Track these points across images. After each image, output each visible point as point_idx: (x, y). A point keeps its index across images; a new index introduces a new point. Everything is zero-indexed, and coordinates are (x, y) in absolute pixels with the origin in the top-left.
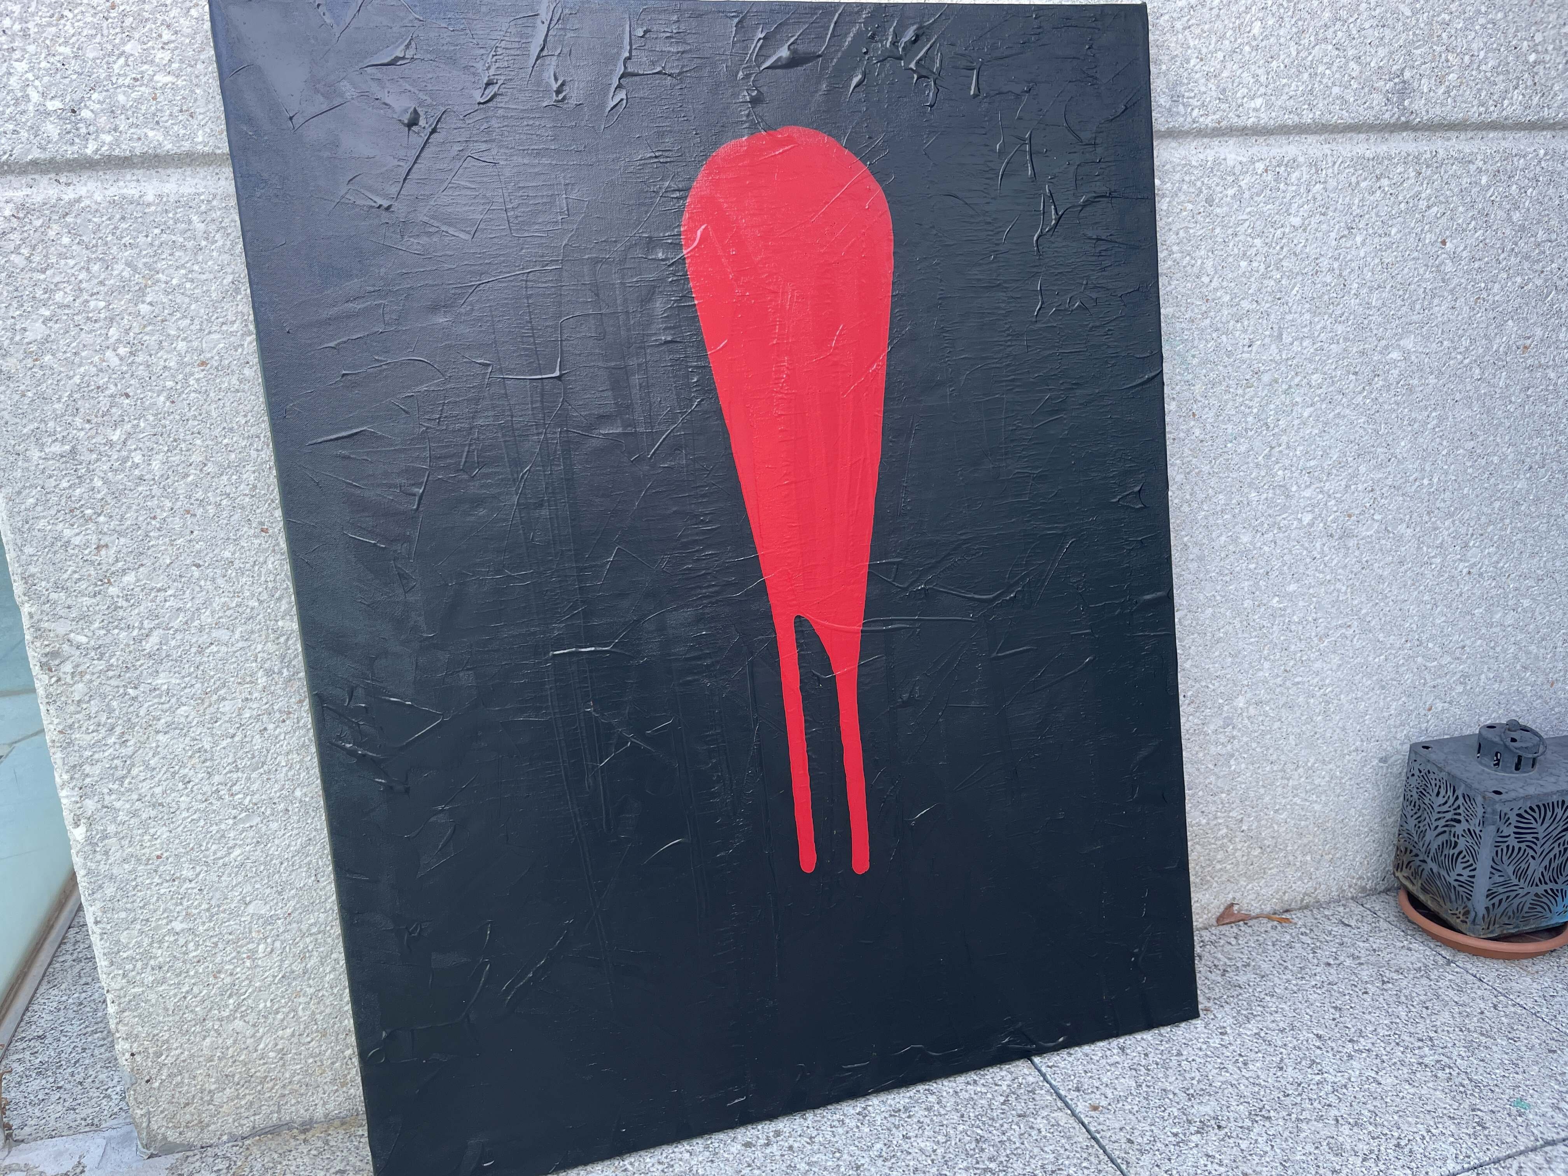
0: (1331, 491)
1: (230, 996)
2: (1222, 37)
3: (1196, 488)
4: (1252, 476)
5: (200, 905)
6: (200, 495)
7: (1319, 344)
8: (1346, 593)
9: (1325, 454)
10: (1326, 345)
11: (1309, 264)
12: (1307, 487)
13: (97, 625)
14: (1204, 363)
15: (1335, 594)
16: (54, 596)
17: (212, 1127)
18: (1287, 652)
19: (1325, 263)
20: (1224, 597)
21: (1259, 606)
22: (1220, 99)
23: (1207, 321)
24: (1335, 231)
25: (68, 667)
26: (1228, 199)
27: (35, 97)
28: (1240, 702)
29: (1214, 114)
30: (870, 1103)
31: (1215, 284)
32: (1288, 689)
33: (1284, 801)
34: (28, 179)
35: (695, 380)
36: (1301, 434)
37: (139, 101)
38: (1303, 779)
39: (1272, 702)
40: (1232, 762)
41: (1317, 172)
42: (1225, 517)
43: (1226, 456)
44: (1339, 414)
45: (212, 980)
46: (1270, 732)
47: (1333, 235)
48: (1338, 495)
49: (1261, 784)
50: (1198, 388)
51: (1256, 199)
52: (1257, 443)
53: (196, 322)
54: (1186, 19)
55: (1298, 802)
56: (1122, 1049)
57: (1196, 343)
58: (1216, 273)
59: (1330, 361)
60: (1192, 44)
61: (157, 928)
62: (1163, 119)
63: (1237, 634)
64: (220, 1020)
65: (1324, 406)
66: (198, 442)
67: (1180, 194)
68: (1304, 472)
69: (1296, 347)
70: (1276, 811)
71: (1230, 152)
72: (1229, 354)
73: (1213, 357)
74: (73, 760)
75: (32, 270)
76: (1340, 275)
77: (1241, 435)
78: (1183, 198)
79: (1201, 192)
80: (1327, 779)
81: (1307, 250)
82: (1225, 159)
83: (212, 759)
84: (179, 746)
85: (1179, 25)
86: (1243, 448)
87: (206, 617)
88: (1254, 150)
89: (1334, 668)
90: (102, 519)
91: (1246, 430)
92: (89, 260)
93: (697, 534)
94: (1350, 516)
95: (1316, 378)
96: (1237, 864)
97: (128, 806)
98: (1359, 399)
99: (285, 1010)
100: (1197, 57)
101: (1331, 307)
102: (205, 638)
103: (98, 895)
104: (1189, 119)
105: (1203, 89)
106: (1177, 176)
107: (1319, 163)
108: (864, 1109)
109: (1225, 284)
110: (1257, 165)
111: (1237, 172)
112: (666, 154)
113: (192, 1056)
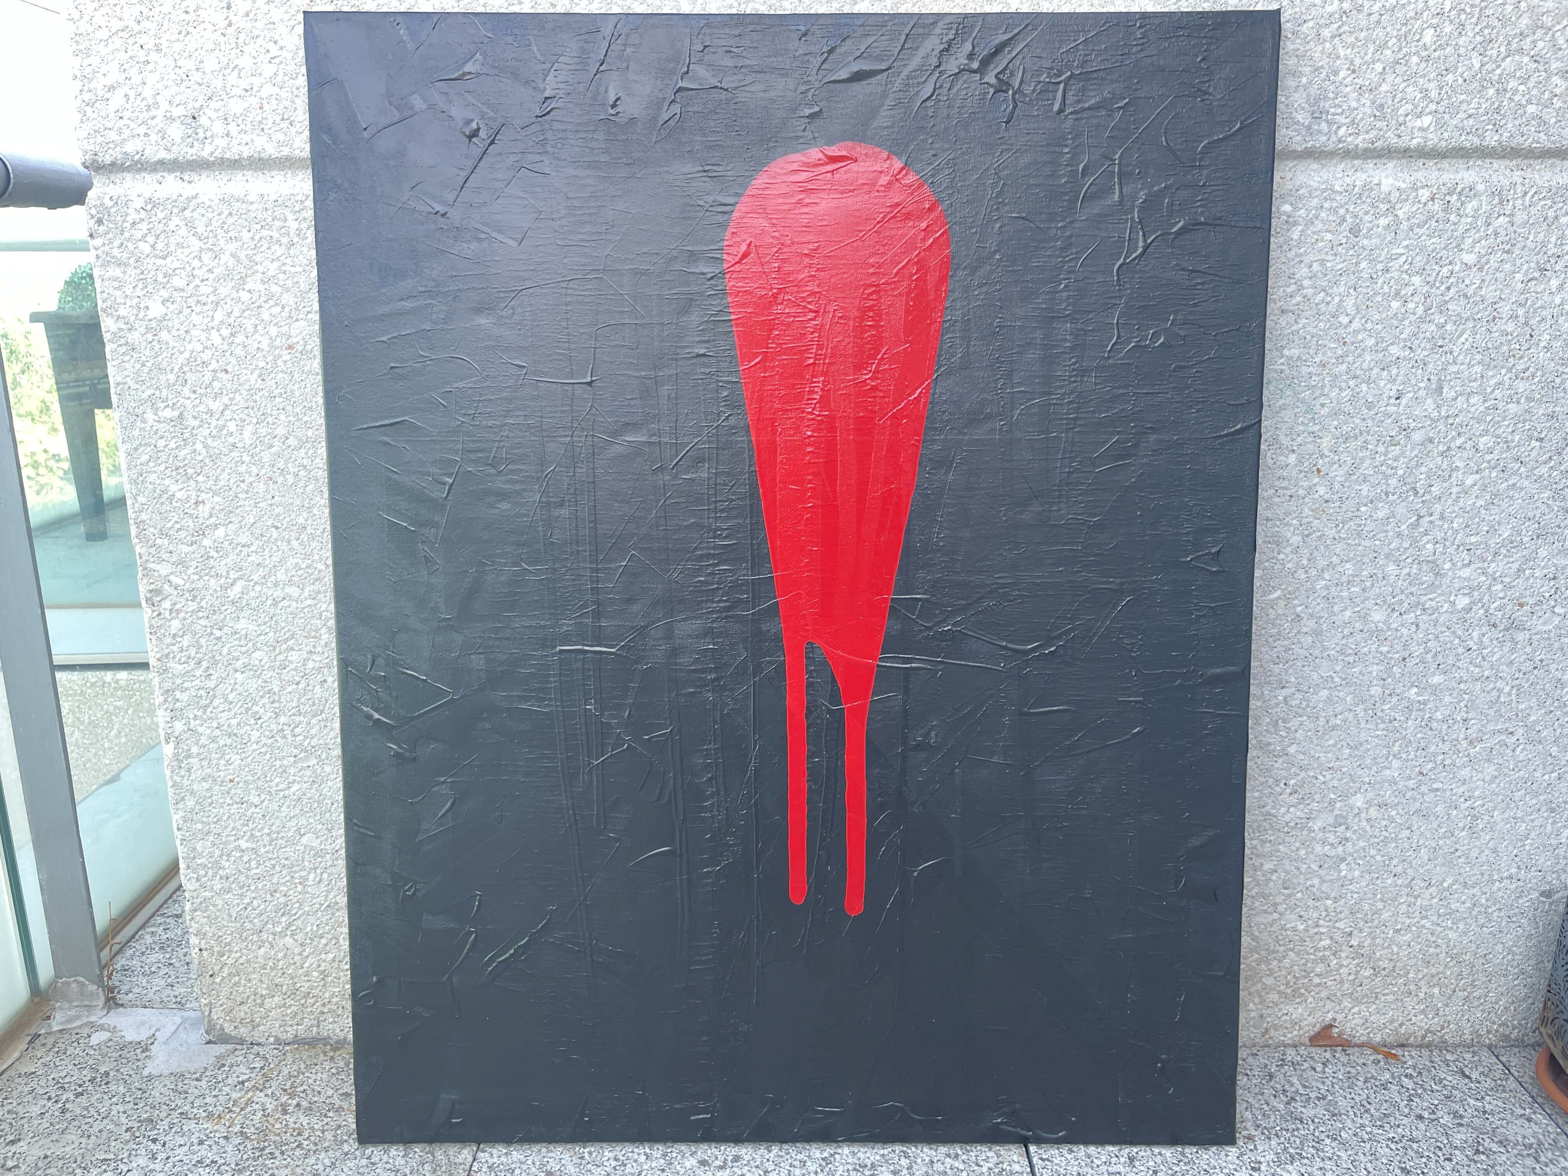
0: (1498, 574)
1: (283, 915)
2: (1384, 46)
3: (1316, 553)
4: (1392, 547)
5: (262, 828)
6: (281, 465)
7: (1493, 402)
8: (1509, 694)
9: (1493, 530)
10: (1501, 405)
11: (1485, 309)
12: (1464, 566)
13: (191, 570)
14: (1335, 414)
15: (1495, 693)
16: (159, 541)
17: (262, 1028)
18: (1424, 753)
19: (1506, 309)
20: (1344, 679)
21: (1390, 695)
22: (1375, 116)
23: (1344, 367)
24: (1523, 272)
25: (167, 604)
26: (1380, 230)
27: (164, 106)
28: (1359, 801)
29: (1367, 133)
30: (840, 1151)
31: (1356, 325)
32: (1423, 795)
33: (1408, 921)
34: (158, 176)
35: (725, 394)
36: (1461, 504)
37: (247, 110)
38: (1435, 901)
39: (1400, 807)
40: (1343, 866)
41: (1501, 202)
42: (1353, 589)
43: (1358, 521)
44: (1514, 485)
45: (269, 898)
46: (1395, 840)
47: (1519, 277)
48: (1507, 580)
49: (1379, 896)
50: (1326, 442)
51: (1416, 230)
52: (1401, 510)
53: (287, 309)
54: (1336, 25)
55: (1427, 925)
56: (1131, 1159)
57: (1326, 390)
58: (1358, 312)
59: (1506, 423)
60: (1342, 54)
61: (226, 843)
62: (1299, 138)
63: (1359, 724)
64: (274, 934)
65: (1494, 474)
66: (283, 417)
67: (1316, 222)
68: (1461, 548)
69: (1461, 402)
70: (1397, 931)
71: (1387, 177)
72: (1370, 406)
73: (1348, 408)
74: (167, 685)
75: (155, 256)
76: (1526, 324)
77: (1379, 499)
78: (1320, 226)
79: (1344, 220)
80: (1468, 905)
81: (1483, 293)
82: (1378, 185)
83: (279, 701)
84: (253, 685)
85: (1326, 33)
86: (1381, 514)
87: (281, 576)
88: (1420, 175)
89: (1487, 778)
90: (201, 478)
91: (1387, 494)
92: (201, 250)
93: (714, 548)
94: (1521, 605)
95: (1484, 442)
96: (1342, 982)
97: (208, 731)
98: (1544, 470)
99: (329, 936)
100: (1349, 69)
101: (1511, 360)
102: (279, 593)
103: (180, 806)
104: (1334, 138)
105: (1354, 104)
106: (1315, 202)
107: (1505, 192)
108: (832, 1155)
109: (1369, 326)
110: (1421, 192)
111: (1393, 199)
112: (716, 168)
113: (248, 961)
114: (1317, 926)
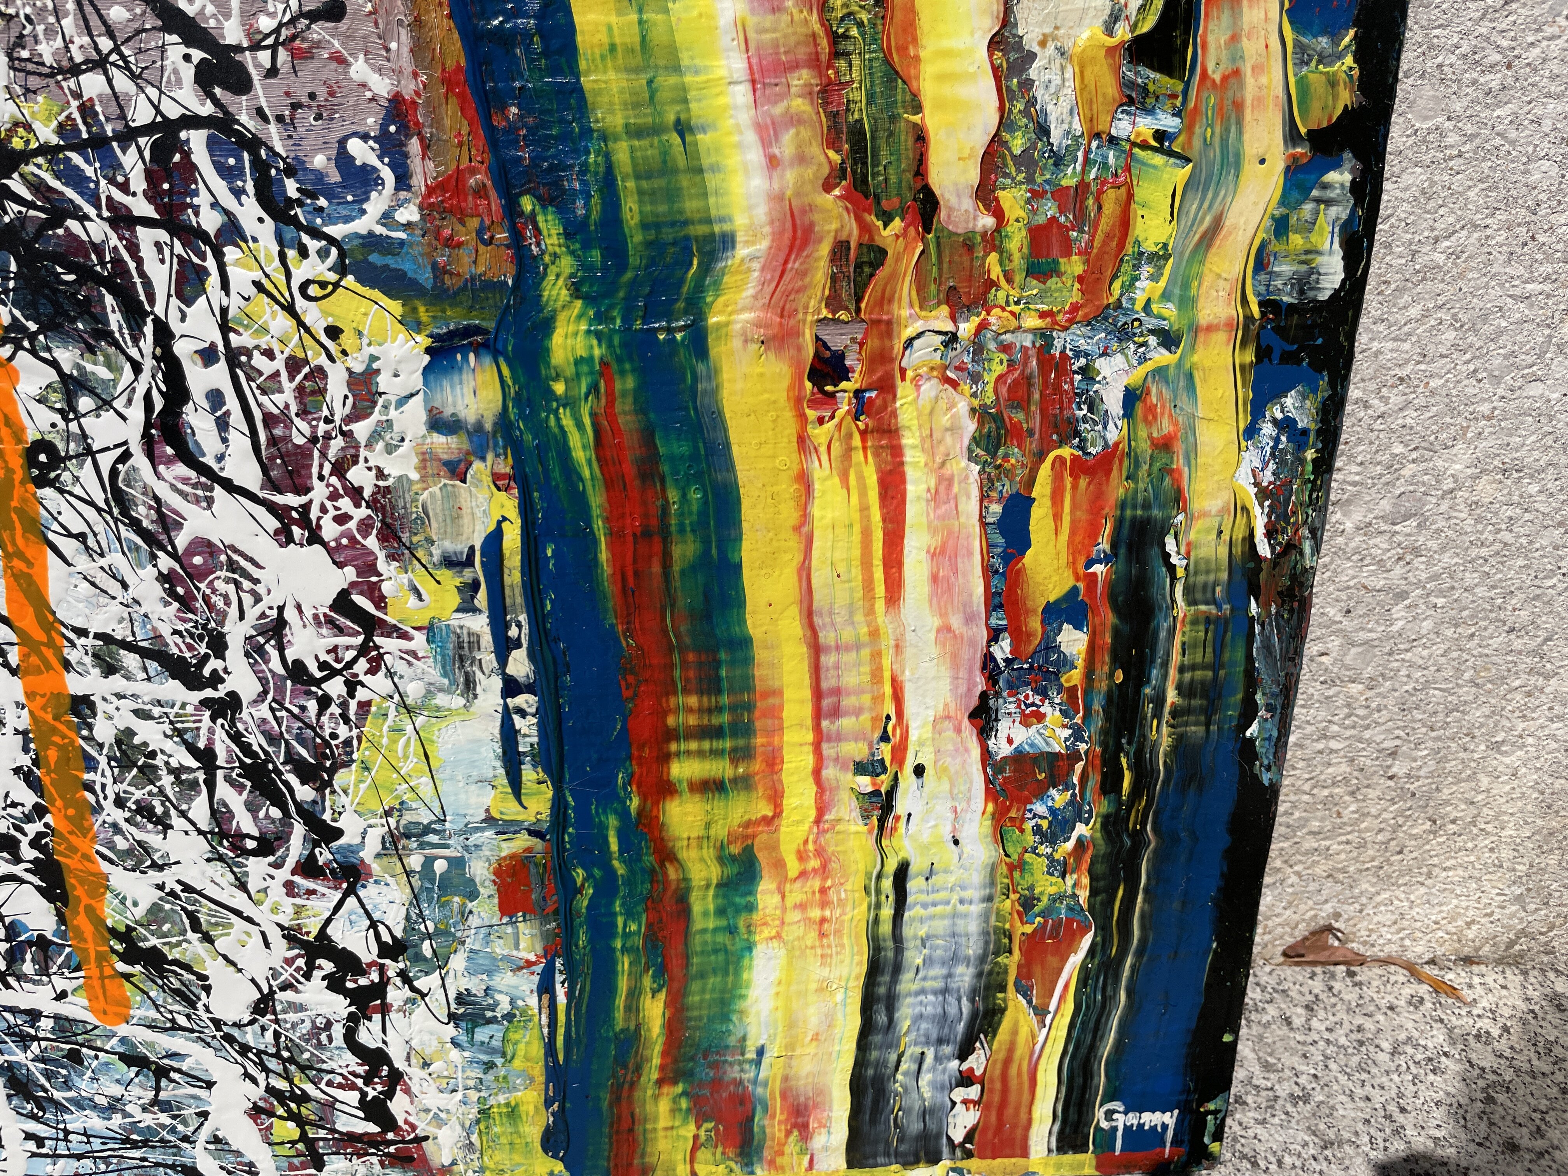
28: (1456, 461)
46: (1525, 552)
96: (1362, 846)
114: (1325, 737)
